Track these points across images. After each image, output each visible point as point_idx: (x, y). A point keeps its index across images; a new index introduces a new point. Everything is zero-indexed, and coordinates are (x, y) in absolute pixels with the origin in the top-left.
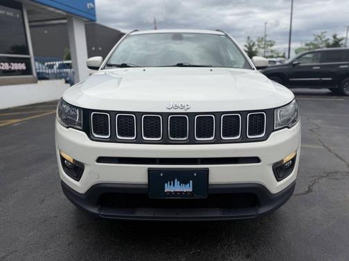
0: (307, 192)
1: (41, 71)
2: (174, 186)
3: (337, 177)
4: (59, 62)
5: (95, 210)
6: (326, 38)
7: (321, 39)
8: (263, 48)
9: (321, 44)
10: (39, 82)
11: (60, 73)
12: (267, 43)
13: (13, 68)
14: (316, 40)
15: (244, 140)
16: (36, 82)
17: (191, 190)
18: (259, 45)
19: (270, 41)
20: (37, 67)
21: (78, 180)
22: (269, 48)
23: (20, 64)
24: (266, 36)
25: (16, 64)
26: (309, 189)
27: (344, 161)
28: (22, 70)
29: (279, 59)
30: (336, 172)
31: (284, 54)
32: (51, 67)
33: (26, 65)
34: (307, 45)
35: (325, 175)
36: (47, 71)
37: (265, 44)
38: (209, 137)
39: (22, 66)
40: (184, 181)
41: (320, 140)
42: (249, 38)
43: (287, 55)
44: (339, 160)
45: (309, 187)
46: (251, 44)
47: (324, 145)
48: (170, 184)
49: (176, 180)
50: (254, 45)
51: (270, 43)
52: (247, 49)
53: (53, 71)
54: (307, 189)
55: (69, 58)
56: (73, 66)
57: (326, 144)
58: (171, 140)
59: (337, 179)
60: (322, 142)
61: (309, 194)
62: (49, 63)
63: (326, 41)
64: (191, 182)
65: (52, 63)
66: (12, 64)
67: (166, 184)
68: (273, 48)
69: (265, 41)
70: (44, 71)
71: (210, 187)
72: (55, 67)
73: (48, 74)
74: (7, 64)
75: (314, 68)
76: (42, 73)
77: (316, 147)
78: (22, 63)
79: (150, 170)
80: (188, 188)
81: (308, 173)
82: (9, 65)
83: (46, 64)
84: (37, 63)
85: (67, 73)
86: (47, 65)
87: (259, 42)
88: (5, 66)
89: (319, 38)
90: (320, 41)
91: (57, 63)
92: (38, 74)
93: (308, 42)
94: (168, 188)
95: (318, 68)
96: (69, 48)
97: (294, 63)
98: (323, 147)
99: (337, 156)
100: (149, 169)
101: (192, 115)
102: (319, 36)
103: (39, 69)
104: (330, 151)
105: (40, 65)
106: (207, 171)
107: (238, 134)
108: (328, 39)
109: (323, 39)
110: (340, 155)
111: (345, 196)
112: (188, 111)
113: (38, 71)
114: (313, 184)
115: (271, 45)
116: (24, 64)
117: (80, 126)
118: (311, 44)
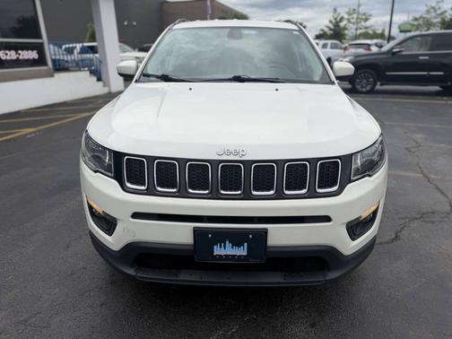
0: (392, 241)
1: (58, 57)
2: (225, 248)
3: (434, 220)
4: (81, 45)
5: (130, 271)
6: (442, 10)
7: (435, 11)
8: (354, 23)
9: (435, 18)
10: (56, 75)
11: (82, 60)
12: (360, 16)
13: (21, 57)
14: (428, 12)
15: (312, 195)
16: (52, 76)
17: (245, 253)
18: (348, 20)
19: (364, 14)
20: (52, 53)
21: (110, 235)
22: (363, 24)
23: (30, 52)
24: (359, 6)
25: (25, 52)
26: (396, 237)
27: (447, 196)
28: (34, 59)
29: (375, 41)
30: (433, 213)
31: (384, 31)
32: (70, 51)
33: (38, 53)
34: (416, 19)
35: (419, 216)
36: (66, 59)
37: (357, 18)
38: (269, 190)
39: (33, 55)
40: (237, 244)
41: (417, 164)
42: (335, 10)
43: (386, 33)
44: (439, 194)
45: (396, 234)
46: (338, 19)
47: (422, 172)
48: (221, 247)
49: (227, 242)
50: (342, 19)
51: (364, 17)
52: (332, 26)
53: (73, 58)
54: (394, 236)
55: (93, 38)
56: (99, 50)
57: (425, 171)
58: (222, 194)
59: (433, 222)
60: (420, 168)
61: (395, 243)
62: (67, 46)
63: (442, 13)
64: (246, 244)
65: (71, 46)
66: (20, 52)
67: (215, 247)
68: (368, 24)
69: (358, 13)
70: (62, 57)
71: (268, 250)
72: (75, 52)
73: (67, 61)
74: (13, 52)
75: (421, 58)
76: (59, 60)
77: (412, 174)
78: (32, 50)
79: (196, 230)
80: (242, 251)
81: (397, 213)
82: (17, 53)
83: (64, 47)
84: (51, 47)
85: (91, 60)
86: (66, 49)
87: (349, 14)
88: (12, 55)
89: (432, 10)
90: (433, 14)
91: (79, 46)
92: (54, 61)
93: (417, 16)
94: (218, 251)
95: (426, 58)
96: (93, 23)
97: (394, 50)
98: (421, 176)
99: (437, 188)
100: (194, 228)
101: (248, 163)
102: (433, 8)
103: (55, 55)
104: (429, 181)
105: (56, 48)
106: (265, 232)
107: (304, 187)
108: (445, 11)
109: (439, 12)
110: (441, 188)
111: (440, 247)
112: (243, 158)
113: (54, 57)
114: (403, 228)
115: (366, 20)
116: (35, 52)
117: (110, 172)
118: (421, 17)
